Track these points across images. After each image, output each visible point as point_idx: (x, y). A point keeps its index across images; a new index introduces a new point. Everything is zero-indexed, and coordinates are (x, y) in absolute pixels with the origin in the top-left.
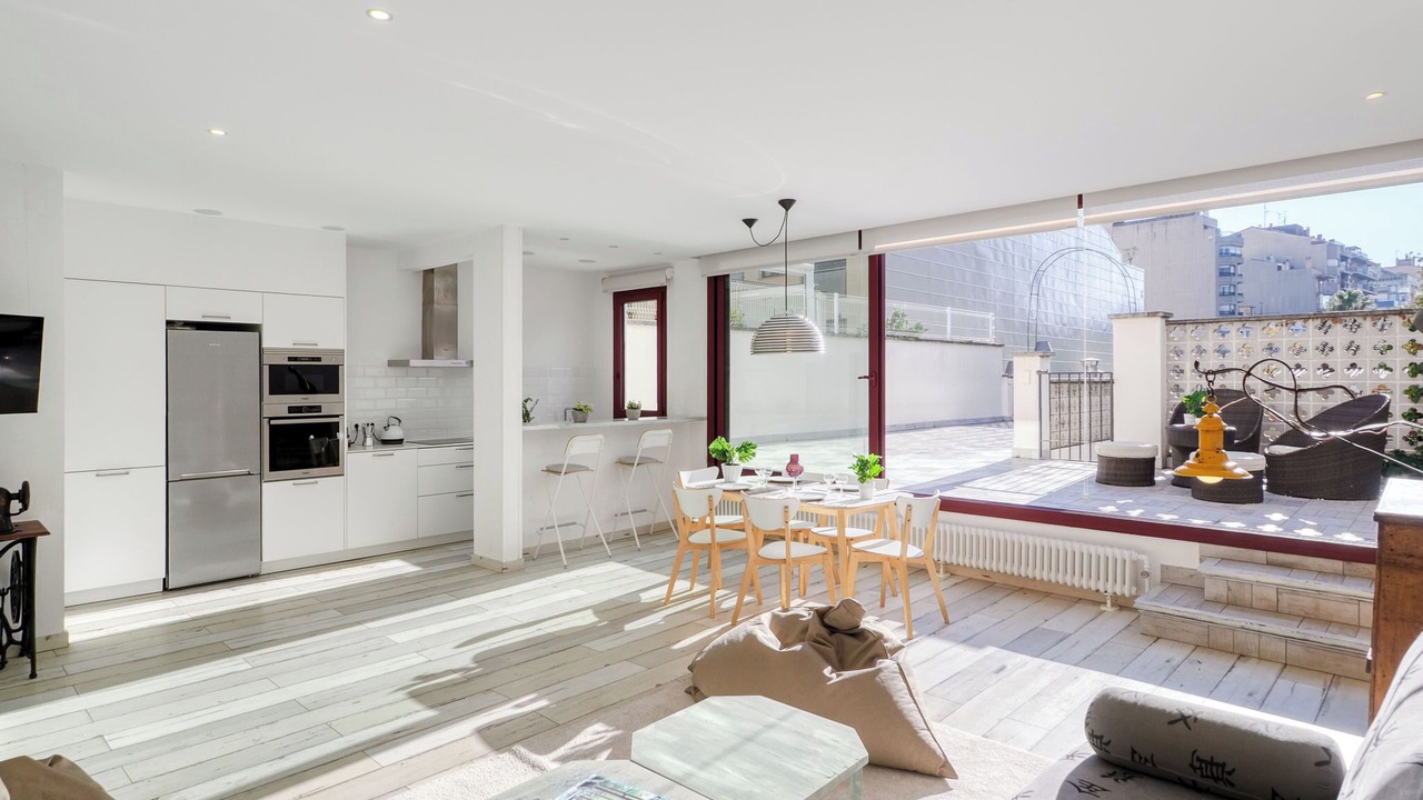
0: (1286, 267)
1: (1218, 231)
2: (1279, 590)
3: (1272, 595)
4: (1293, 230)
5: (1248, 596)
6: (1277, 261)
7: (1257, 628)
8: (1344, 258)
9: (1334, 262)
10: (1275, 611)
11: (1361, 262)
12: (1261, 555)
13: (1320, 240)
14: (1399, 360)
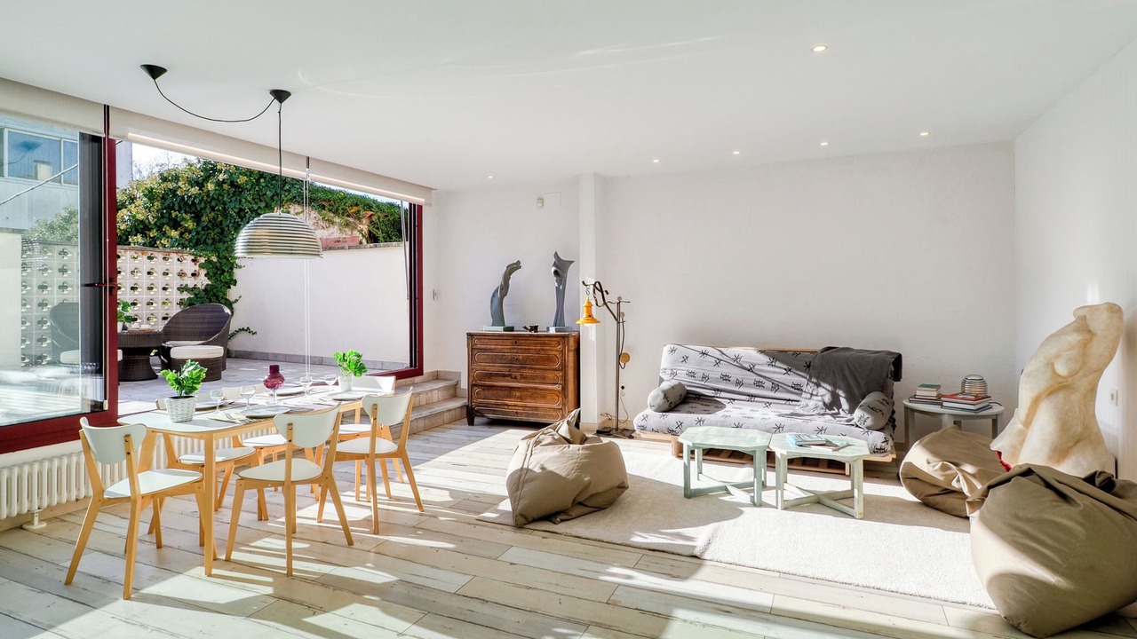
14: (175, 282)
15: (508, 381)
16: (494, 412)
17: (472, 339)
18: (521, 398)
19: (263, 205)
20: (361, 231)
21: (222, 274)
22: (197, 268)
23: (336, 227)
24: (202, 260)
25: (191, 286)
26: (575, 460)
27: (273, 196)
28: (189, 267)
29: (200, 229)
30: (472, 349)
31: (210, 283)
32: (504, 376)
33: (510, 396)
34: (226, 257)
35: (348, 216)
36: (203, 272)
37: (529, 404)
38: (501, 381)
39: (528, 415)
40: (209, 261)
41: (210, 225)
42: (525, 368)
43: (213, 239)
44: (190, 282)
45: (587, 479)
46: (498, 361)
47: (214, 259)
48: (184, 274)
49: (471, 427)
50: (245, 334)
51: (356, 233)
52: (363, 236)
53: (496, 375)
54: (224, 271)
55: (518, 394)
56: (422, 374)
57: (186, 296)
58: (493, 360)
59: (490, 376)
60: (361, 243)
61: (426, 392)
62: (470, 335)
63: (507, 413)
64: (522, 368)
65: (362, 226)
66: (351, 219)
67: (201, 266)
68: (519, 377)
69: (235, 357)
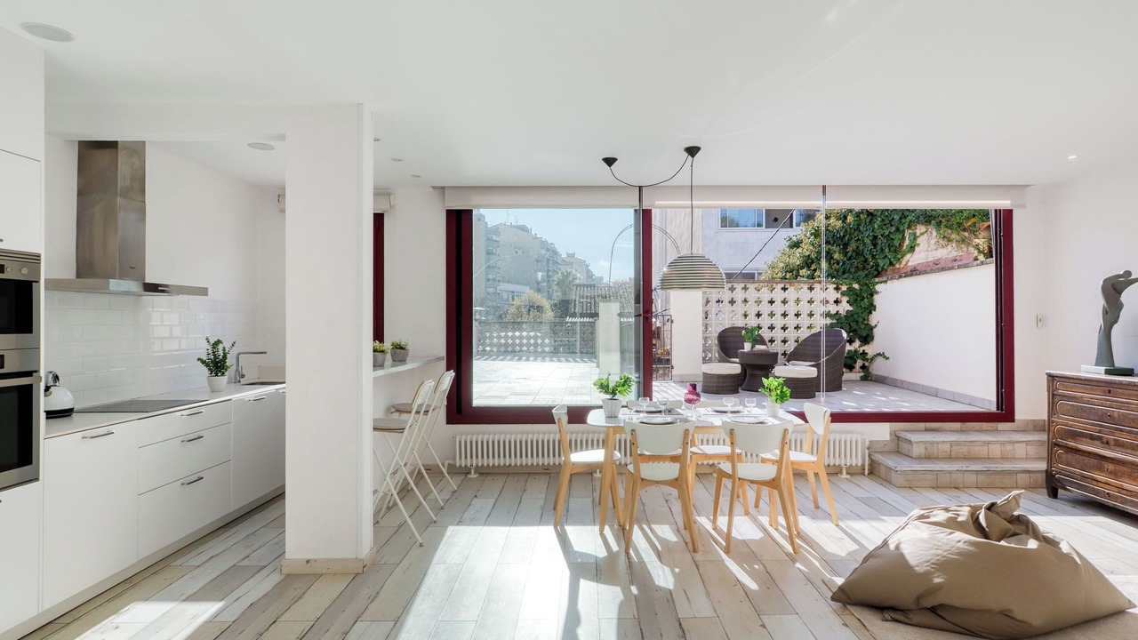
0: (520, 252)
1: (486, 223)
2: (952, 443)
3: (947, 447)
4: (523, 229)
5: (936, 451)
6: (515, 248)
7: (965, 469)
8: (548, 250)
9: (544, 252)
10: (950, 458)
11: (555, 252)
12: (922, 425)
13: (535, 238)
14: (819, 309)
15: (1097, 447)
16: (1080, 487)
17: (1053, 381)
18: (1115, 474)
19: (894, 229)
20: (977, 247)
21: (863, 302)
22: (839, 295)
23: (954, 245)
24: (844, 288)
25: (833, 312)
26: (939, 552)
27: (901, 218)
28: (832, 294)
29: (845, 259)
30: (1053, 395)
31: (851, 308)
32: (1092, 438)
33: (1100, 469)
34: (866, 284)
35: (964, 230)
36: (845, 299)
37: (1126, 486)
38: (1087, 444)
39: (1125, 501)
40: (851, 289)
41: (854, 254)
42: (1121, 430)
43: (857, 267)
44: (833, 309)
45: (937, 580)
46: (1085, 415)
47: (856, 286)
48: (827, 302)
49: (1052, 502)
50: (880, 359)
51: (972, 249)
52: (980, 252)
53: (1082, 435)
54: (864, 298)
55: (1111, 467)
56: (1013, 421)
57: (829, 321)
58: (1080, 413)
59: (1075, 435)
60: (976, 259)
61: (1003, 443)
62: (1051, 377)
63: (1097, 493)
64: (1117, 429)
65: (977, 241)
66: (966, 234)
67: (843, 294)
68: (1112, 443)
69: (875, 381)
